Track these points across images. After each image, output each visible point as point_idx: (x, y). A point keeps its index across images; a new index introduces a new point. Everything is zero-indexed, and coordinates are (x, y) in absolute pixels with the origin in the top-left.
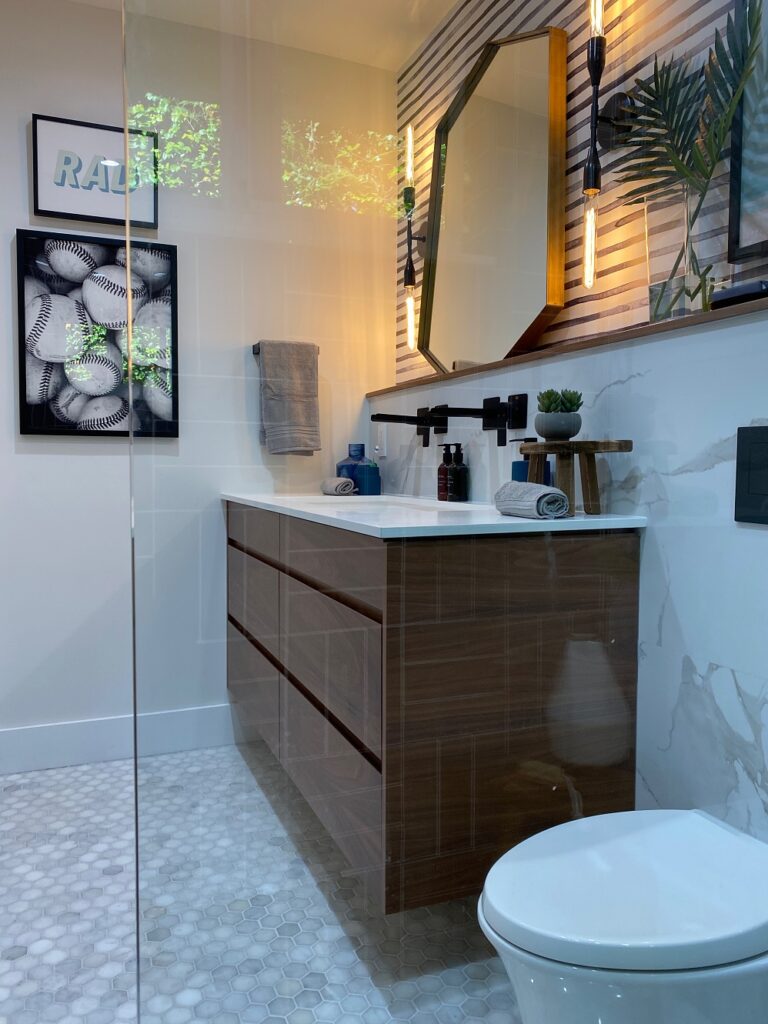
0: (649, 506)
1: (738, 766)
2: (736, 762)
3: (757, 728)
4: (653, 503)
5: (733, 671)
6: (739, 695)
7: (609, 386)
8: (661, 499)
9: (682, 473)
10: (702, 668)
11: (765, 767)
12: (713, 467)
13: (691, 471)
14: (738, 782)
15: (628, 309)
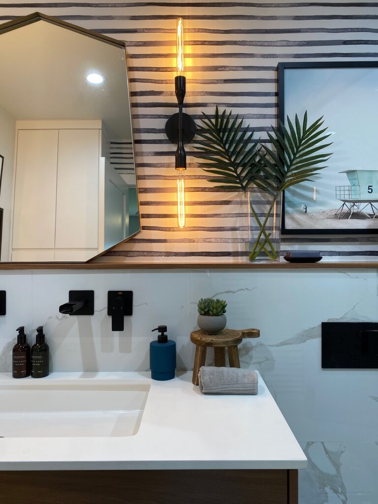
0: (260, 364)
2: (326, 488)
3: (337, 466)
4: (262, 362)
5: (322, 443)
6: (327, 453)
7: (221, 293)
8: (268, 360)
9: (283, 345)
11: (343, 483)
12: (305, 341)
13: (291, 344)
14: (328, 497)
15: (194, 242)
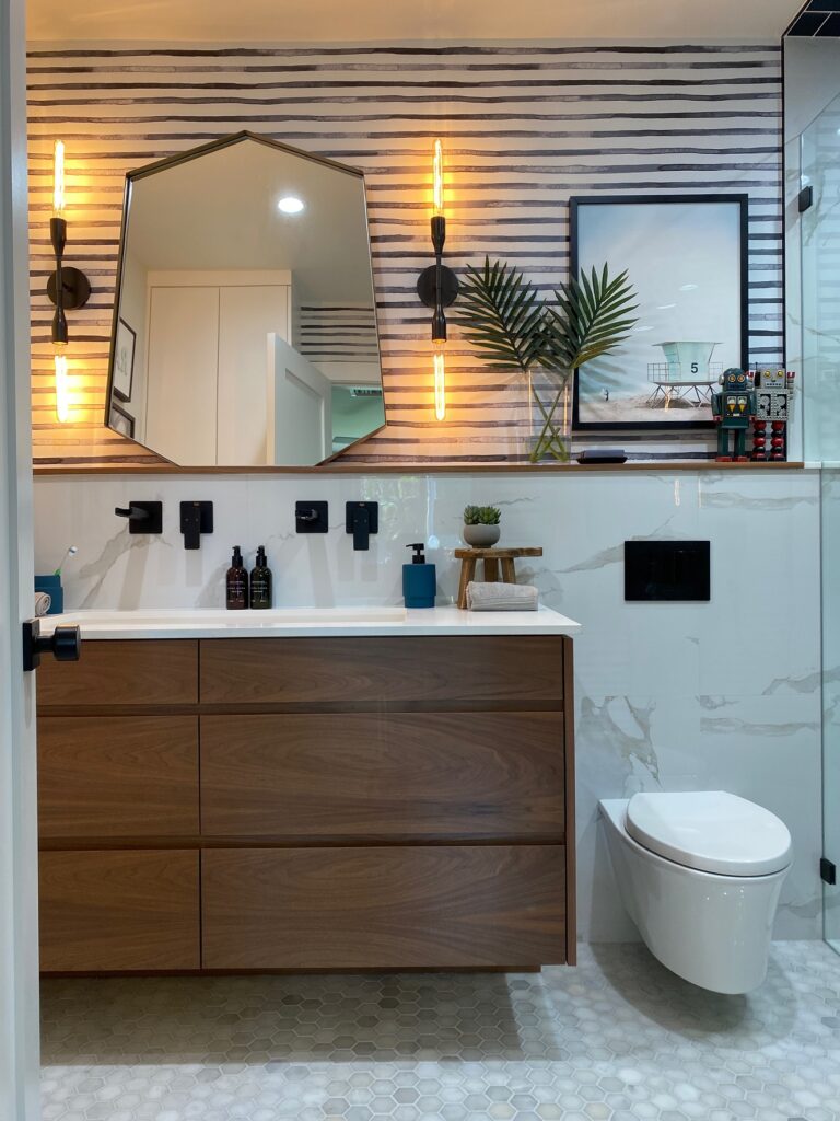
0: (543, 595)
1: (633, 758)
2: (631, 756)
3: (645, 728)
4: (547, 593)
5: (626, 698)
6: (632, 711)
8: (554, 590)
9: (575, 570)
10: (599, 702)
11: (652, 750)
12: (603, 566)
13: (583, 569)
14: (632, 767)
15: (456, 442)
